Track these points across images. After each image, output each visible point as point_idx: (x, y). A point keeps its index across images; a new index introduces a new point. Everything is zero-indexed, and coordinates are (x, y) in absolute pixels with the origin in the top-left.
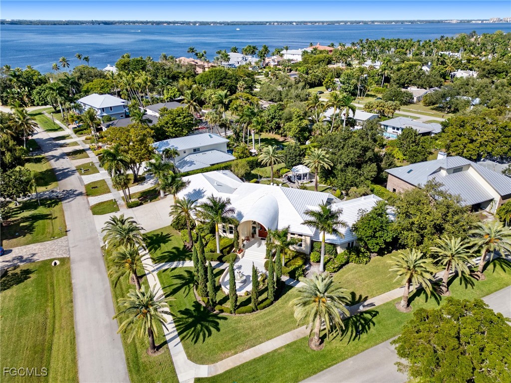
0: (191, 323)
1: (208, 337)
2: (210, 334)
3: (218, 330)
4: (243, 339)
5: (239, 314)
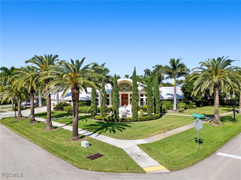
5: (141, 121)
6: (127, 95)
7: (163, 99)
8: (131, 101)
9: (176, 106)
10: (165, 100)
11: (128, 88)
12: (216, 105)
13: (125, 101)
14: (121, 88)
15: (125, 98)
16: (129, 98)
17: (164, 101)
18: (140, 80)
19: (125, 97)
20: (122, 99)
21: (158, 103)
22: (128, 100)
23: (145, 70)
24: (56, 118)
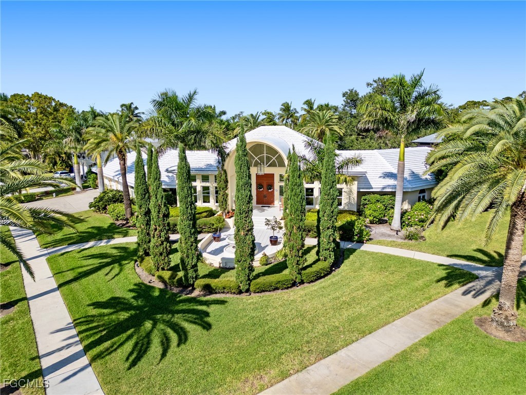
0: (126, 320)
1: (179, 345)
2: (183, 337)
3: (207, 326)
4: (291, 338)
5: (261, 292)
6: (272, 176)
7: (371, 190)
8: (281, 193)
9: (401, 218)
10: (374, 193)
11: (274, 159)
12: (510, 268)
13: (265, 193)
14: (256, 158)
15: (265, 187)
16: (277, 184)
17: (372, 195)
18: (327, 122)
19: (266, 182)
20: (259, 186)
21: (328, 228)
22: (273, 191)
23: (347, 93)
24: (68, 245)
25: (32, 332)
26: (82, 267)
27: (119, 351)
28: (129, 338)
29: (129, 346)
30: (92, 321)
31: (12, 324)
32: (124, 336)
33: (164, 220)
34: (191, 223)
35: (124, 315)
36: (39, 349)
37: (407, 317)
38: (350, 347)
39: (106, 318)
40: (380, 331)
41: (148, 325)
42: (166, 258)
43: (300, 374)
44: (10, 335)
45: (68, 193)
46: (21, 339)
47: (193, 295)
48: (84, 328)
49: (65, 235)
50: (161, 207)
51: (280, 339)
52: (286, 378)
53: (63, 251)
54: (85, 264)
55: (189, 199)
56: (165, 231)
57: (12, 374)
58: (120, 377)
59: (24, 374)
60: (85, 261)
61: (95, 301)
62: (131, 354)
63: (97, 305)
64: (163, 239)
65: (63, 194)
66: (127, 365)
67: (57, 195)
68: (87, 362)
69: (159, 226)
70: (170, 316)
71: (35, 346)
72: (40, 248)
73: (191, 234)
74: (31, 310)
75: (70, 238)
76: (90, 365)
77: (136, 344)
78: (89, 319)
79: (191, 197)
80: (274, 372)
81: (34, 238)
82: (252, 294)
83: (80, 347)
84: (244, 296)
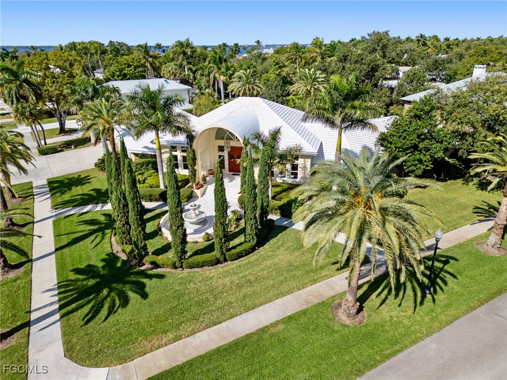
0: (92, 286)
2: (125, 302)
3: (145, 296)
4: (194, 310)
5: (191, 268)
6: (241, 149)
13: (236, 163)
14: (228, 133)
15: (236, 157)
19: (236, 154)
20: (231, 157)
24: (73, 207)
25: (29, 290)
26: (74, 233)
27: (80, 311)
28: (89, 302)
29: (86, 309)
30: (70, 285)
31: (18, 282)
32: (87, 299)
33: (124, 209)
34: (139, 217)
35: (92, 282)
36: (32, 304)
37: (289, 297)
38: (233, 320)
39: (80, 283)
40: (262, 308)
41: (105, 292)
42: (128, 236)
43: (188, 338)
44: (15, 292)
45: (85, 145)
46: (21, 295)
47: (143, 268)
48: (62, 290)
49: (72, 196)
50: (121, 200)
51: (187, 310)
52: (178, 340)
53: (67, 214)
54: (78, 230)
55: (135, 201)
56: (126, 217)
57: (12, 323)
58: (74, 331)
59: (19, 323)
60: (79, 226)
61: (75, 267)
62: (87, 315)
63: (77, 271)
64: (124, 223)
65: (81, 146)
66: (83, 323)
67: (75, 147)
68: (58, 318)
69: (121, 213)
70: (121, 285)
71: (29, 302)
72: (51, 209)
73: (138, 226)
74: (33, 271)
75: (75, 201)
76: (59, 320)
77: (93, 306)
78: (69, 283)
79: (137, 199)
80: (171, 336)
81: (48, 198)
82: (185, 269)
83: (56, 306)
84: (179, 271)
